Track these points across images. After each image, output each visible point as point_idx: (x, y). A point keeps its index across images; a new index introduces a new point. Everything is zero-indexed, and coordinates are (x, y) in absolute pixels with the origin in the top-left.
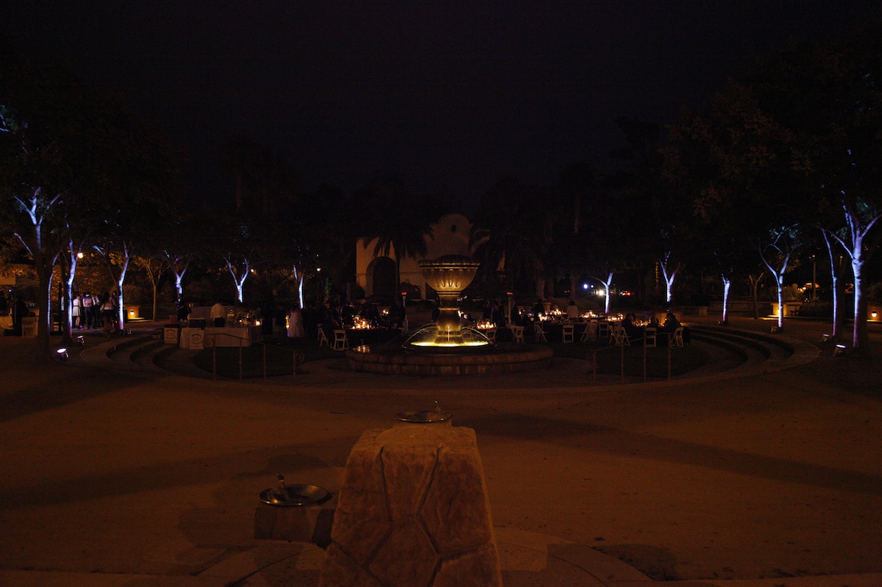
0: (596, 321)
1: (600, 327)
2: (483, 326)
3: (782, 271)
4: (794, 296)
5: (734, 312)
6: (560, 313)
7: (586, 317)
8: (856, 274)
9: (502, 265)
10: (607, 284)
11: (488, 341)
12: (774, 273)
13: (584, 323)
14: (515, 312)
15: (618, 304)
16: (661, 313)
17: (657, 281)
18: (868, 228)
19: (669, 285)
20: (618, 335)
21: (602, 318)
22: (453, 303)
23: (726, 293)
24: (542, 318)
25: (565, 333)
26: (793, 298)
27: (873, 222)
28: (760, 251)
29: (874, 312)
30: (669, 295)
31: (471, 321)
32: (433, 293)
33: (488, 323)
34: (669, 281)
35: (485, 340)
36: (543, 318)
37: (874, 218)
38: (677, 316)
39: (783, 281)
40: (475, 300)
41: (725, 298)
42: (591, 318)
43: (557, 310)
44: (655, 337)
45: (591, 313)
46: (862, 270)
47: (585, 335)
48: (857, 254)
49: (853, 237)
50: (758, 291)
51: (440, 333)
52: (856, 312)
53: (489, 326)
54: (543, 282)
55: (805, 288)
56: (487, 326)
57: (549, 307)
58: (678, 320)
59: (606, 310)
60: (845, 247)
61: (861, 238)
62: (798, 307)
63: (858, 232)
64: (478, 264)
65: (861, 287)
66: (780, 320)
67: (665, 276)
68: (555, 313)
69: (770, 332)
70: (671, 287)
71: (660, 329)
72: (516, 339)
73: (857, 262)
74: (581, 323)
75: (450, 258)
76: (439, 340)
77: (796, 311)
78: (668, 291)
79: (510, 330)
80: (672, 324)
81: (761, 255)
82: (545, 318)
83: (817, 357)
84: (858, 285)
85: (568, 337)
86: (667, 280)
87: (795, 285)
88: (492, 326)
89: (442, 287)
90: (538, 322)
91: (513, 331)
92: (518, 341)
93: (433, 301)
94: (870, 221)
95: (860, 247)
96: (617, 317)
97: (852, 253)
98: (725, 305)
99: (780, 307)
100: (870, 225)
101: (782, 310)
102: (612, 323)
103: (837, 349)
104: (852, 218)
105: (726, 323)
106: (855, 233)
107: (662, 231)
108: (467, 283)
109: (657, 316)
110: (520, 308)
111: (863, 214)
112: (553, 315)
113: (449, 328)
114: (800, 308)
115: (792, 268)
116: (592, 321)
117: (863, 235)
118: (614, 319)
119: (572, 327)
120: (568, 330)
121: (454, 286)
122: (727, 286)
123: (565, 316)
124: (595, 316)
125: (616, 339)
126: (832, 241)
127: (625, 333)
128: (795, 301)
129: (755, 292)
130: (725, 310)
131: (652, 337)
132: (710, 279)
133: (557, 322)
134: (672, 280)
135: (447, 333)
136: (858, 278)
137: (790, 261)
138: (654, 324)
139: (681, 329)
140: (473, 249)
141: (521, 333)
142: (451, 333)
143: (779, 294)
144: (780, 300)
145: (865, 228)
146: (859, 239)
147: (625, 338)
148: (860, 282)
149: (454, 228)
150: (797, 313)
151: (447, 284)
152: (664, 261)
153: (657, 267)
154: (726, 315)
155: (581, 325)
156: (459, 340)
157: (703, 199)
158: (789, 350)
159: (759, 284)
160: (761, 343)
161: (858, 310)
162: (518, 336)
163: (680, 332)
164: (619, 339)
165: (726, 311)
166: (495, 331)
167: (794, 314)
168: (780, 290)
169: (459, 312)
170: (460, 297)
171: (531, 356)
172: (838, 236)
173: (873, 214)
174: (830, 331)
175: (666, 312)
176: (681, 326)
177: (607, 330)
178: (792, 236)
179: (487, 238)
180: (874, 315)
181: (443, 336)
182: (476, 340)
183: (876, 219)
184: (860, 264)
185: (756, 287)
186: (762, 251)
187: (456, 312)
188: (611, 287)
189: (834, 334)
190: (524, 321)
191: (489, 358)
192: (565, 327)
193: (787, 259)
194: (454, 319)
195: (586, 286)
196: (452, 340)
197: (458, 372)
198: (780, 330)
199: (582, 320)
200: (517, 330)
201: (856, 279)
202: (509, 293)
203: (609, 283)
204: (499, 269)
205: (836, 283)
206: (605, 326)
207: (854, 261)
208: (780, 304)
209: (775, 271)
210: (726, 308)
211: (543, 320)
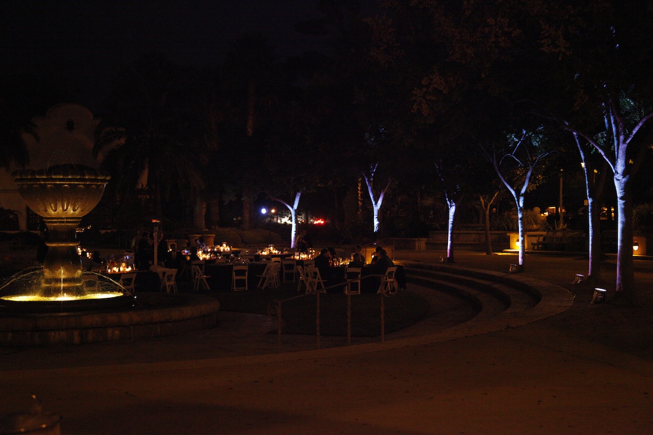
0: (279, 259)
1: (284, 267)
2: (116, 269)
3: (523, 191)
4: (536, 224)
5: (461, 245)
6: (227, 249)
7: (265, 253)
8: (619, 194)
9: (144, 180)
10: (292, 207)
11: (124, 292)
12: (513, 193)
13: (262, 263)
14: (163, 247)
15: (308, 236)
16: (366, 247)
17: (360, 203)
18: (634, 132)
19: (376, 209)
20: (310, 279)
21: (287, 256)
22: (69, 235)
23: (451, 220)
24: (201, 256)
25: (235, 277)
26: (535, 226)
27: (640, 124)
28: (495, 163)
29: (636, 244)
30: (376, 222)
31: (98, 262)
32: (37, 221)
33: (124, 264)
34: (376, 203)
35: (119, 291)
36: (204, 256)
37: (641, 119)
38: (388, 251)
39: (524, 203)
40: (103, 232)
41: (450, 226)
42: (271, 255)
43: (224, 245)
44: (359, 281)
45: (272, 248)
46: (626, 187)
47: (264, 279)
48: (620, 167)
49: (616, 144)
50: (490, 217)
51: (48, 281)
52: (619, 244)
53: (125, 269)
54: (204, 206)
55: (547, 214)
56: (122, 269)
57: (212, 240)
58: (390, 257)
59: (292, 243)
60: (605, 157)
61: (625, 146)
62: (541, 239)
63: (622, 138)
64: (108, 178)
65: (626, 211)
66: (520, 255)
67: (371, 196)
68: (222, 249)
69: (507, 272)
70: (380, 211)
71: (367, 270)
72: (165, 286)
73: (620, 178)
74: (258, 263)
75: (65, 169)
76: (47, 292)
77: (539, 243)
78: (375, 217)
79: (156, 274)
80: (381, 263)
81: (496, 168)
82: (208, 257)
83: (570, 304)
84: (622, 209)
85: (240, 283)
86: (374, 203)
87: (537, 209)
88: (129, 269)
89: (51, 212)
90: (196, 262)
91: (161, 275)
92: (168, 290)
93: (38, 232)
94: (636, 124)
95: (624, 158)
96: (307, 253)
97: (614, 165)
98: (449, 235)
99: (521, 239)
100: (637, 129)
101: (523, 242)
102: (301, 262)
103: (596, 293)
104: (614, 118)
105: (451, 260)
106: (618, 139)
107: (367, 135)
108: (91, 206)
109: (362, 253)
110: (170, 242)
111: (627, 113)
112: (219, 252)
113: (62, 274)
114: (544, 239)
115: (534, 186)
116: (273, 259)
117: (628, 141)
118: (304, 256)
119: (246, 268)
120: (241, 273)
121: (70, 211)
122: (452, 210)
123: (236, 253)
124: (277, 252)
125: (307, 285)
126: (587, 150)
127: (319, 275)
128: (537, 230)
129: (487, 217)
130: (449, 242)
131: (357, 281)
132: (429, 202)
133: (223, 261)
134: (380, 202)
135: (58, 280)
136: (622, 198)
137: (532, 177)
138: (359, 262)
139: (394, 269)
140: (101, 157)
141: (173, 278)
142: (65, 281)
143: (519, 221)
144: (520, 229)
145: (631, 132)
146: (623, 147)
147: (319, 283)
148: (624, 204)
149: (70, 126)
150: (540, 246)
151: (60, 209)
152: (369, 177)
153: (360, 185)
154: (450, 250)
155: (258, 266)
156: (79, 291)
157: (425, 89)
158: (534, 296)
159: (492, 207)
160: (497, 286)
161: (622, 241)
162: (168, 283)
163: (392, 272)
164: (310, 284)
165: (451, 243)
166: (134, 276)
167: (536, 247)
168: (520, 216)
169: (79, 249)
170: (80, 226)
171: (188, 311)
172: (596, 142)
173: (640, 115)
174: (584, 269)
175: (372, 246)
176: (393, 265)
177: (294, 271)
178: (535, 144)
179: (122, 141)
180: (635, 248)
181: (53, 285)
182: (104, 291)
183: (644, 120)
184: (624, 180)
185: (488, 212)
186: (498, 162)
187: (74, 250)
188: (298, 213)
189: (589, 274)
190: (177, 261)
191: (125, 317)
192: (235, 268)
193: (529, 174)
194: (70, 259)
195: (264, 211)
196: (67, 291)
197: (77, 339)
198: (521, 269)
199: (259, 258)
200: (167, 275)
201: (618, 199)
202: (154, 221)
203: (296, 206)
204: (140, 187)
205: (592, 206)
206: (290, 267)
207: (617, 176)
208: (520, 233)
209: (514, 190)
210: (451, 240)
211: (204, 259)
